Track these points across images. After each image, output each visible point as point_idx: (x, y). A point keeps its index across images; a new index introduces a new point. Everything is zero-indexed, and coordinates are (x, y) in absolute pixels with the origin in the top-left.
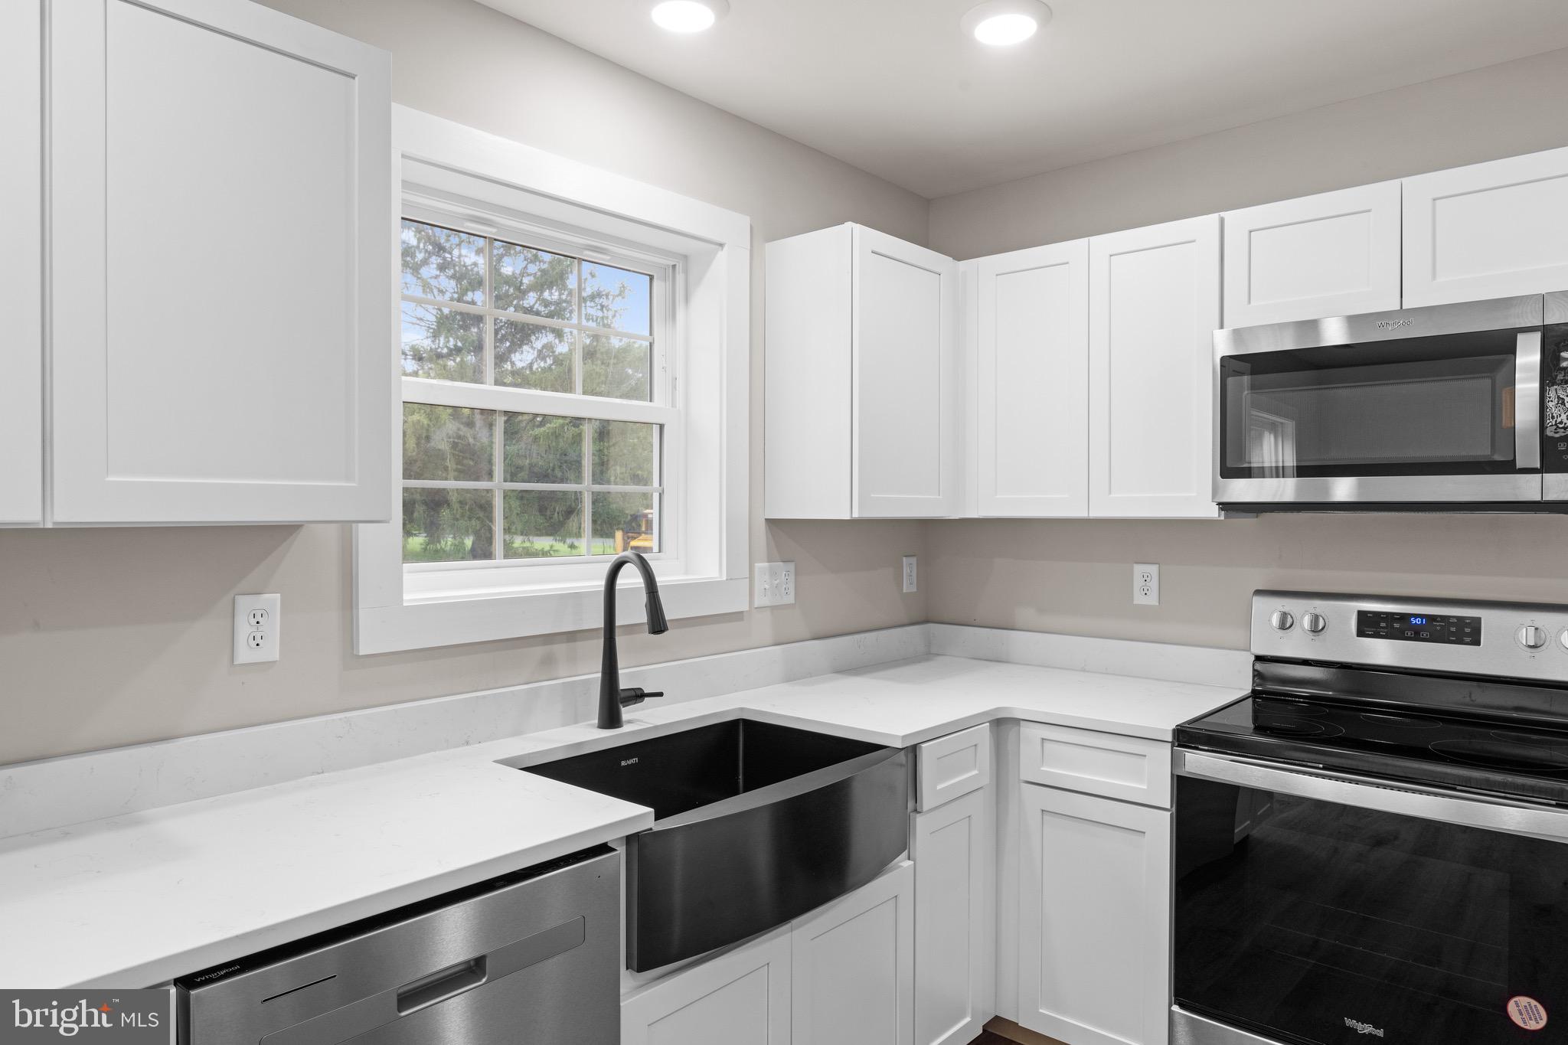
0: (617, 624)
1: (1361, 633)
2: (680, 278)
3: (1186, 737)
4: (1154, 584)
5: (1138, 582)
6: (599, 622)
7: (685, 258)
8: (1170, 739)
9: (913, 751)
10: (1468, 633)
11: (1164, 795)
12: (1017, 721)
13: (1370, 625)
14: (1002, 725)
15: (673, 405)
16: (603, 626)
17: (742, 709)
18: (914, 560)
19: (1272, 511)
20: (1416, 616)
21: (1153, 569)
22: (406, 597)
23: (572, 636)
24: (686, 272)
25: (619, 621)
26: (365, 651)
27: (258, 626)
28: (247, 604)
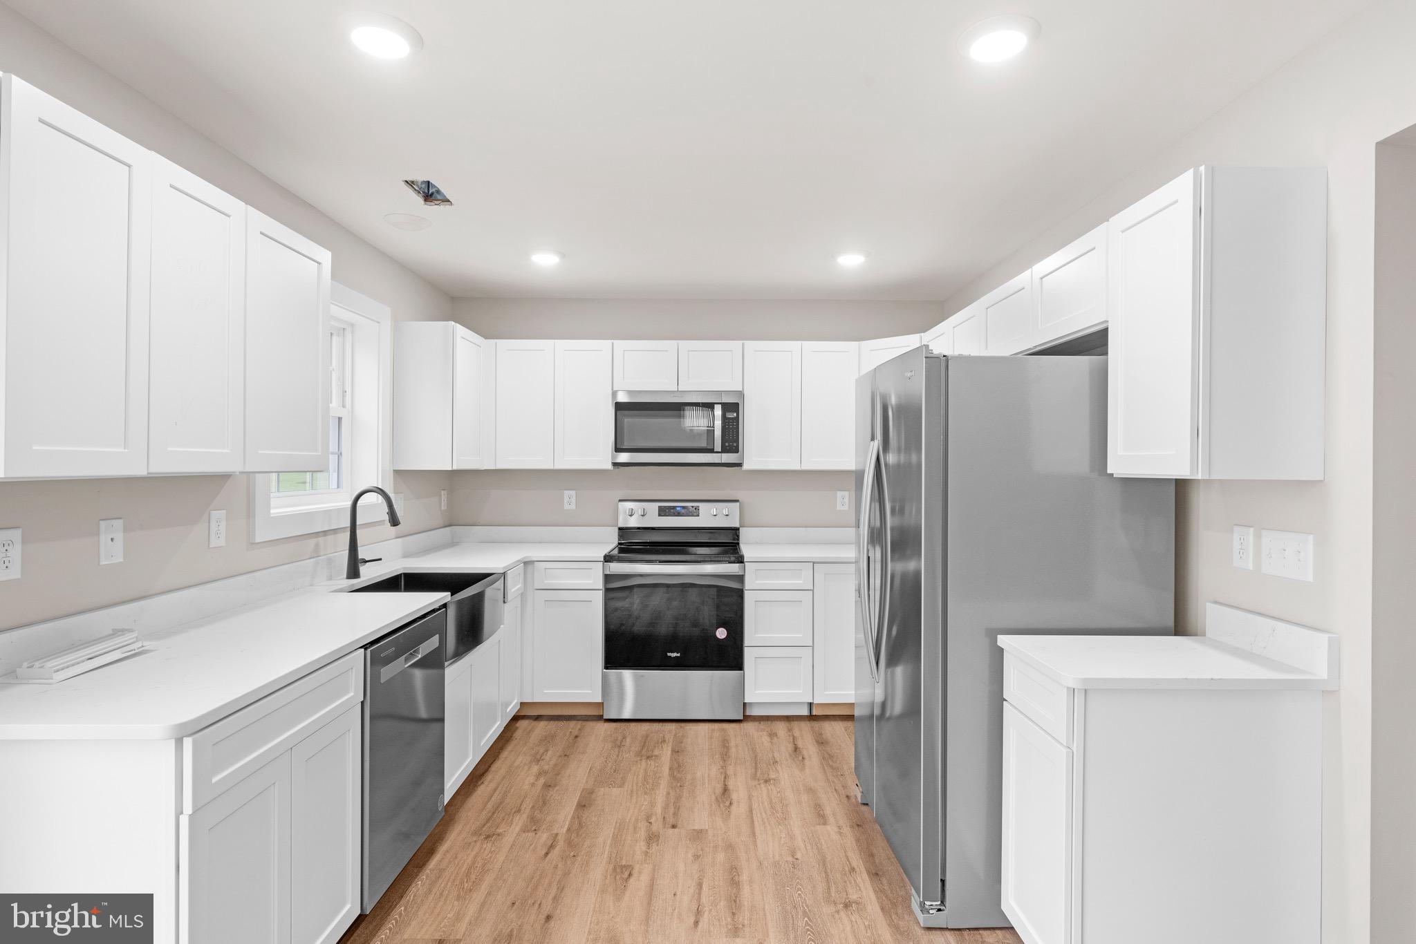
0: (358, 523)
1: (660, 515)
2: (349, 336)
3: (608, 559)
4: (573, 500)
5: (566, 499)
6: (348, 524)
7: (352, 325)
8: (603, 560)
9: (504, 574)
10: (695, 513)
11: (599, 583)
12: (532, 562)
13: (663, 512)
14: (527, 563)
15: (344, 406)
16: (349, 525)
17: (404, 568)
18: (446, 492)
19: (632, 466)
20: (678, 507)
21: (573, 493)
22: (272, 511)
23: (335, 531)
24: (353, 332)
25: (359, 522)
26: (258, 540)
27: (219, 526)
28: (215, 514)
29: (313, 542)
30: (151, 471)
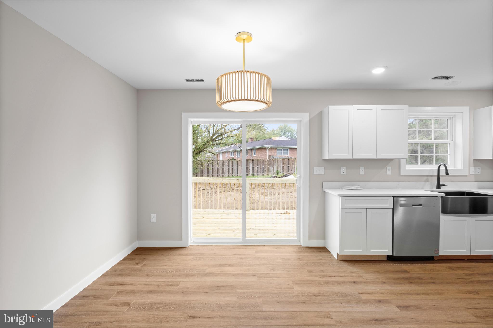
2: (454, 119)
15: (452, 140)
17: (466, 190)
22: (407, 168)
23: (432, 176)
24: (455, 117)
26: (401, 175)
27: (389, 171)
28: (388, 168)
29: (426, 177)
30: (353, 158)
